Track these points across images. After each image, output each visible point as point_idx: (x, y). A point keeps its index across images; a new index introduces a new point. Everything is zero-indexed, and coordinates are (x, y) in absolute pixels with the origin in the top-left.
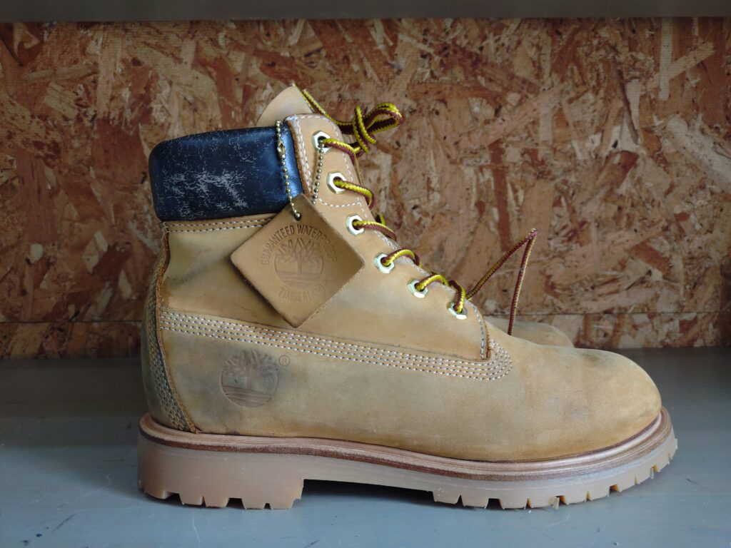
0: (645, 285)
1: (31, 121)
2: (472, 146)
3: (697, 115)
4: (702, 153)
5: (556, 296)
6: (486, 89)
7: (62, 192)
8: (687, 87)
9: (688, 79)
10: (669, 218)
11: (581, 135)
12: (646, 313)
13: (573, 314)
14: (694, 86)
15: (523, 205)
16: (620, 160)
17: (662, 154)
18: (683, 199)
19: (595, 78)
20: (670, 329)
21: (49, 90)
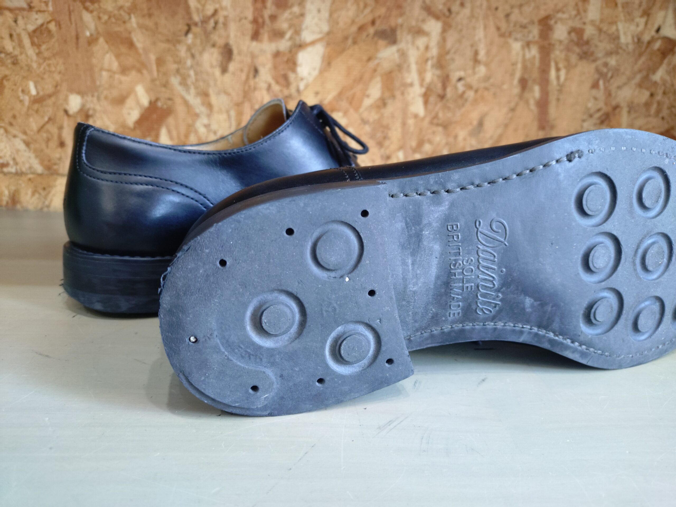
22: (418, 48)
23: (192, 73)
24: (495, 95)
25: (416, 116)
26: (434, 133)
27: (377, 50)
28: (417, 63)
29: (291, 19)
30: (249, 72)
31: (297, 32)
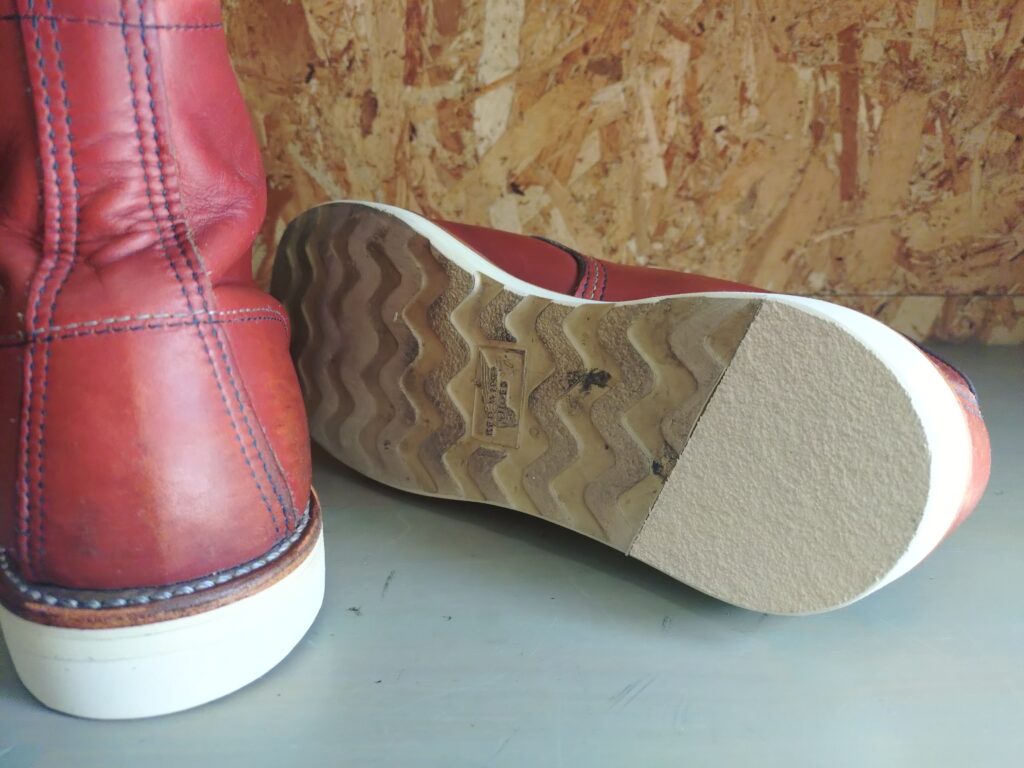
22: (655, 85)
23: (318, 136)
24: (773, 148)
25: (654, 187)
26: (682, 210)
27: (593, 91)
28: (653, 108)
29: (462, 50)
30: (402, 132)
31: (472, 70)
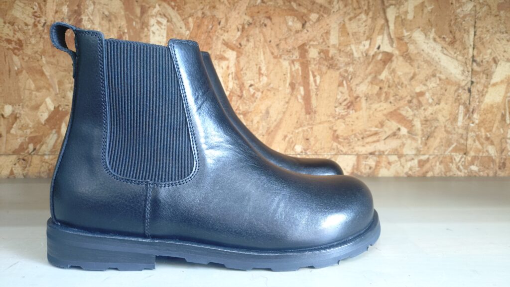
0: (396, 137)
1: (4, 26)
2: (287, 47)
3: (432, 30)
4: (434, 54)
5: (339, 143)
6: (297, 11)
7: (24, 72)
8: (425, 11)
9: (426, 6)
10: (413, 95)
11: (357, 41)
12: (396, 155)
13: (350, 155)
14: (430, 11)
15: (319, 85)
16: (382, 57)
17: (409, 54)
18: (421, 83)
19: (367, 5)
20: (412, 165)
21: (15, 6)
